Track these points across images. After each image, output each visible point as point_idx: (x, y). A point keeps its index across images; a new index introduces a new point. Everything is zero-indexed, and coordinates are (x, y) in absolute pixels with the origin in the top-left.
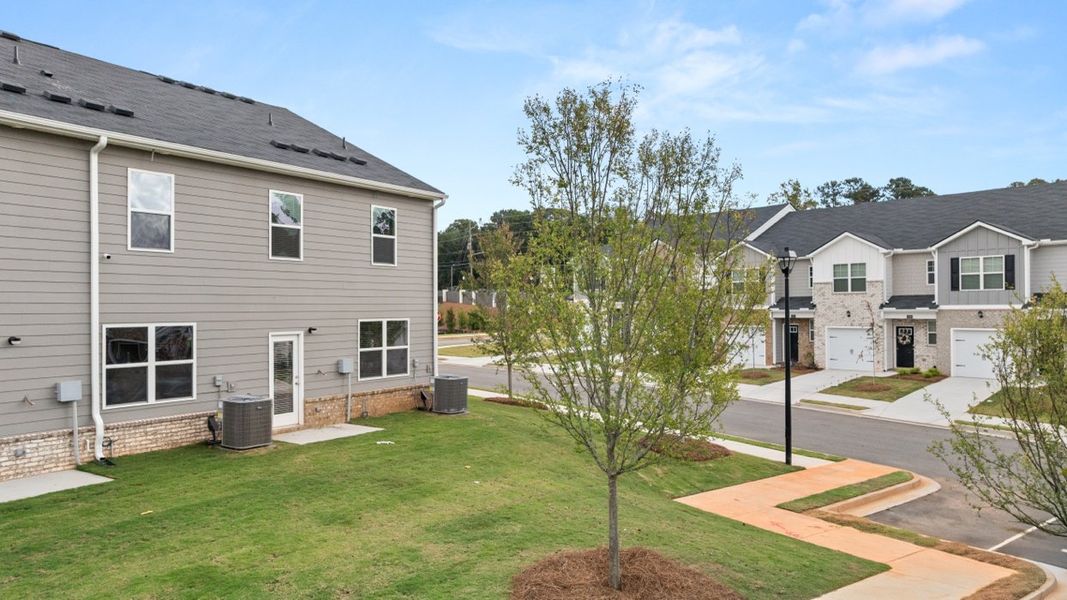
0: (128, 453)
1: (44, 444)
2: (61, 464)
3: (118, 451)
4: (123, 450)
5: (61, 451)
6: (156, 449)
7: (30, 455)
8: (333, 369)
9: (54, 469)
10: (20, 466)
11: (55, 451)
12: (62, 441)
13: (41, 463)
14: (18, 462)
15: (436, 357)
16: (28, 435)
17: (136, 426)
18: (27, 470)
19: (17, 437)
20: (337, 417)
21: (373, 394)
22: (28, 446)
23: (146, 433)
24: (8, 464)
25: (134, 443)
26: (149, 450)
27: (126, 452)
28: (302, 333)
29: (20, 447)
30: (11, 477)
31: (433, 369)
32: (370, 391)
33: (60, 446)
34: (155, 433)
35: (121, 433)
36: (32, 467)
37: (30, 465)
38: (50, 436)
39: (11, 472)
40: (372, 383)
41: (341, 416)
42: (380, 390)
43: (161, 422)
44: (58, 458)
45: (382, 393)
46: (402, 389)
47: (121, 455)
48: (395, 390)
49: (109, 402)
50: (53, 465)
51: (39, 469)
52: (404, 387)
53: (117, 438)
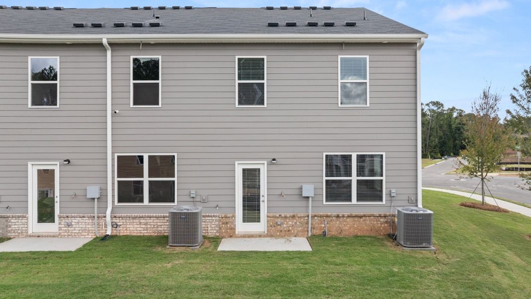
0: (128, 234)
1: (82, 221)
2: (90, 234)
3: (122, 232)
4: (125, 231)
5: (91, 226)
6: (147, 234)
7: (74, 226)
8: (297, 192)
9: (87, 236)
10: (70, 231)
11: (87, 226)
12: (91, 221)
13: (80, 232)
14: (69, 229)
15: (420, 188)
16: (73, 215)
17: (135, 218)
18: (73, 234)
19: (68, 215)
20: (298, 231)
21: (338, 216)
22: (74, 221)
23: (140, 223)
24: (65, 229)
25: (132, 229)
26: (142, 234)
27: (127, 233)
28: (266, 163)
29: (70, 221)
30: (66, 237)
31: (417, 200)
32: (335, 214)
33: (90, 224)
34: (146, 224)
35: (124, 221)
36: (76, 233)
37: (75, 231)
38: (84, 217)
39: (66, 234)
40: (338, 207)
41: (303, 231)
42: (346, 214)
43: (150, 217)
44: (89, 230)
45: (348, 216)
46: (373, 216)
47: (124, 234)
48: (365, 216)
49: (119, 201)
50: (86, 234)
51: (79, 234)
52: (377, 214)
53: (122, 224)
